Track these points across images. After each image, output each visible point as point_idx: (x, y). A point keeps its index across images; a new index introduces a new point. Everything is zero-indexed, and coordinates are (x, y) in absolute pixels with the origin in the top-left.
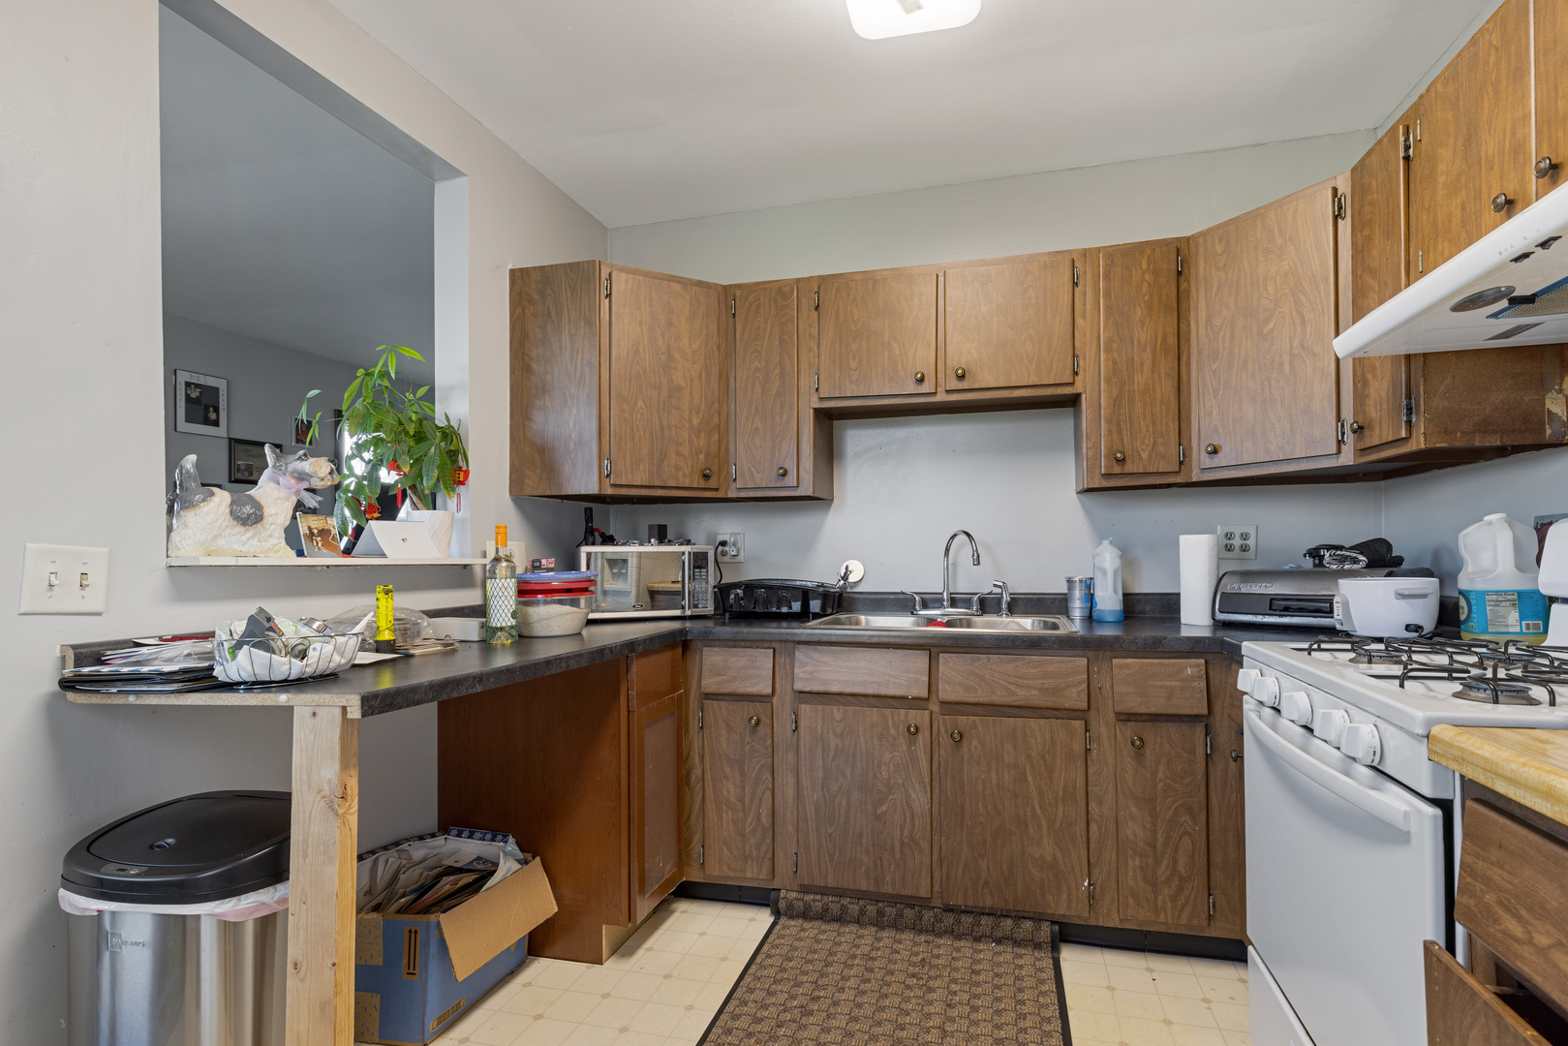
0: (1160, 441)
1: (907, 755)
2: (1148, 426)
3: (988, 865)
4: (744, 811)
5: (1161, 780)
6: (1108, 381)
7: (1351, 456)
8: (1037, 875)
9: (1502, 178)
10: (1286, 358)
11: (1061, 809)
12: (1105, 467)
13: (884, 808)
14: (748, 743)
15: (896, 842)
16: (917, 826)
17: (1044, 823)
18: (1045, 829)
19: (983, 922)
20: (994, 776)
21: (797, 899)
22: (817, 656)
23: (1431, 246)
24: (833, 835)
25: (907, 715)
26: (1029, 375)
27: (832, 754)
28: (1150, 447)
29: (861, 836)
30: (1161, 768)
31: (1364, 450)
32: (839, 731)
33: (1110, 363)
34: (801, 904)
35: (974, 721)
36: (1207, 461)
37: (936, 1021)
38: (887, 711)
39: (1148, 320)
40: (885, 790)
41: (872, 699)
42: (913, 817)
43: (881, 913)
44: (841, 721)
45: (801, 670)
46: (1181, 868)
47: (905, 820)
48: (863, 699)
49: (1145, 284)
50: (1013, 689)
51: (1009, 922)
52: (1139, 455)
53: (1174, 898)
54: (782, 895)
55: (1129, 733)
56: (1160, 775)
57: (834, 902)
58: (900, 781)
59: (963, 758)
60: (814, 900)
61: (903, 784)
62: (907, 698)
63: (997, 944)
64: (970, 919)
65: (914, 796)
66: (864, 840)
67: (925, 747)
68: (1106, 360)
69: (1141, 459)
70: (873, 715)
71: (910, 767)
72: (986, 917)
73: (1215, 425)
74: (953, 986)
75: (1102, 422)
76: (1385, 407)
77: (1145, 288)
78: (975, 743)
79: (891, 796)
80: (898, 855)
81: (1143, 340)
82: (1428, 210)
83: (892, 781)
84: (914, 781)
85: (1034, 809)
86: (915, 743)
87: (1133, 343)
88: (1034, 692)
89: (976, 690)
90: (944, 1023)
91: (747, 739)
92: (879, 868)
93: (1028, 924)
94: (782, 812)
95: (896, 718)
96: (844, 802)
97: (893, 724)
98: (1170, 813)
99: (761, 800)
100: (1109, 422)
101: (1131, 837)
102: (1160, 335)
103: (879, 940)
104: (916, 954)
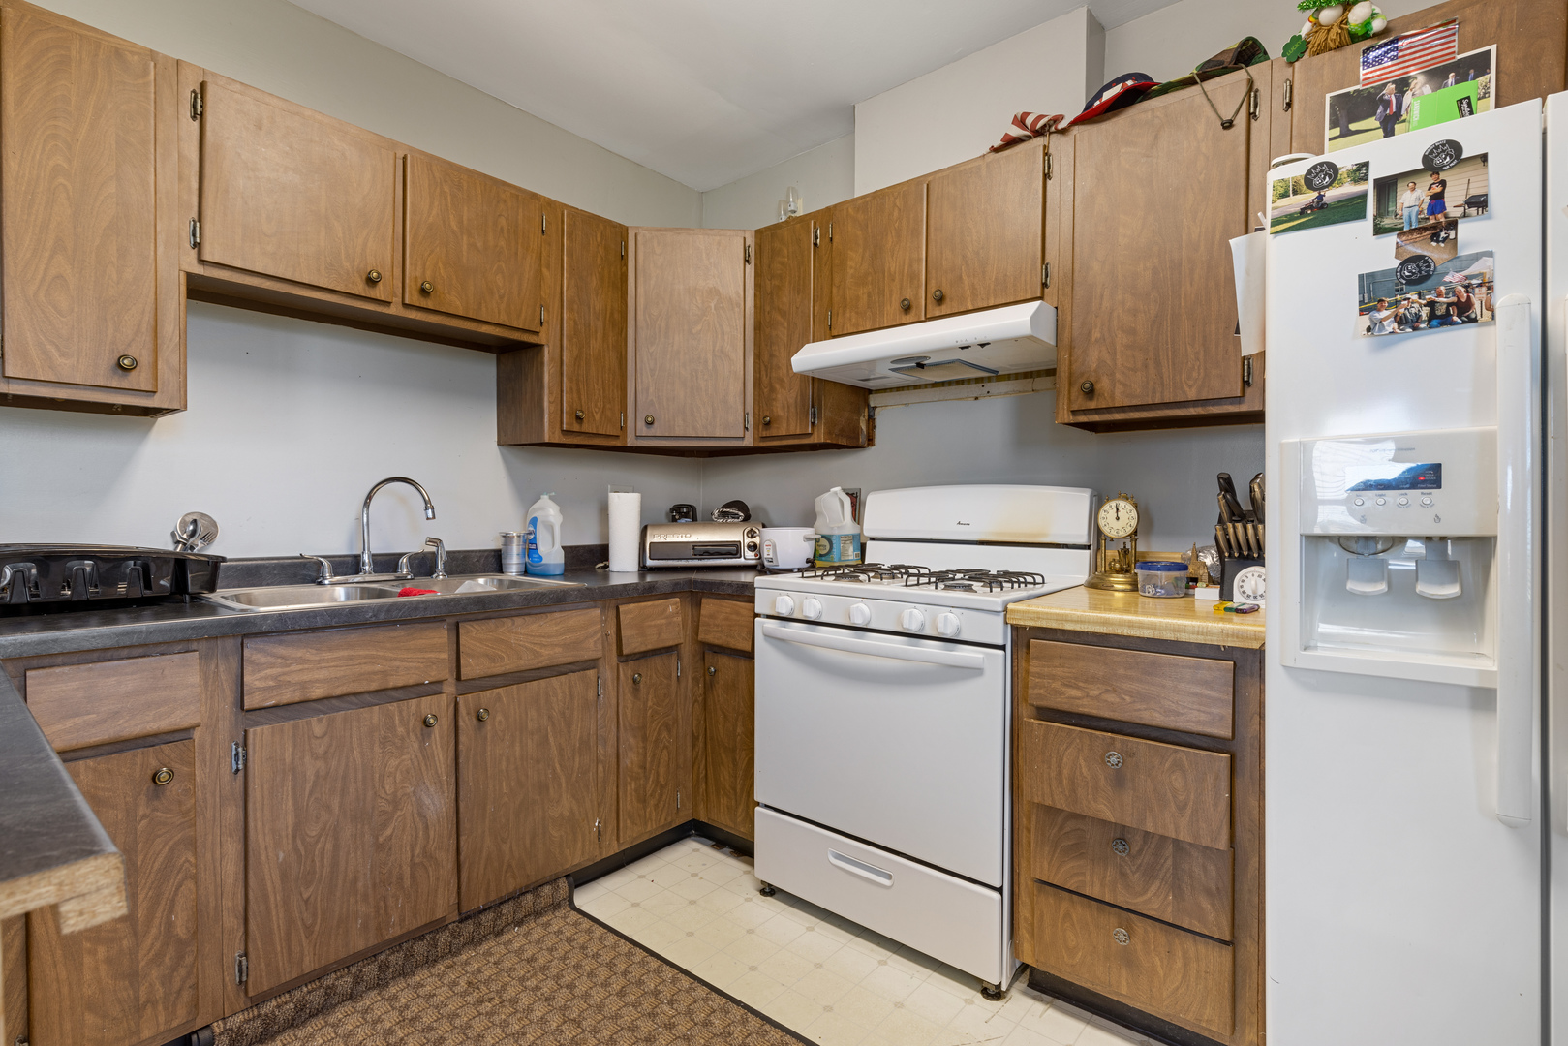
0: (608, 406)
1: (419, 754)
2: (599, 390)
3: (511, 847)
4: (135, 934)
5: (650, 707)
6: (570, 340)
7: (752, 440)
8: (556, 834)
9: (901, 288)
10: (710, 356)
11: (577, 760)
12: (567, 424)
13: (389, 832)
14: (144, 817)
15: (404, 867)
16: (432, 836)
17: (563, 780)
18: (564, 785)
19: (504, 912)
20: (518, 748)
21: (247, 1021)
22: (281, 650)
23: (840, 311)
24: (312, 899)
25: (419, 706)
26: (499, 313)
27: (309, 786)
28: (601, 411)
29: (355, 880)
30: (650, 697)
31: (764, 438)
32: (320, 751)
33: (572, 322)
34: (258, 1022)
35: (498, 694)
36: (643, 430)
37: (554, 1021)
38: (393, 707)
39: (600, 291)
40: (389, 808)
41: (367, 697)
42: (427, 828)
43: (383, 967)
44: (323, 737)
45: (258, 676)
46: (661, 779)
47: (417, 837)
48: (353, 699)
49: (599, 256)
50: (538, 650)
51: (529, 897)
52: (593, 416)
53: (656, 806)
54: (217, 1031)
55: (629, 672)
56: (650, 704)
57: (314, 990)
58: (410, 790)
59: (486, 738)
60: (278, 1007)
61: (414, 792)
62: (423, 684)
63: (520, 926)
64: (490, 916)
65: (427, 801)
66: (360, 885)
67: (441, 738)
68: (569, 318)
69: (594, 420)
70: (374, 715)
71: (424, 768)
72: (506, 905)
73: (652, 400)
74: (528, 983)
75: (565, 379)
76: (793, 409)
77: (599, 259)
78: (499, 717)
79: (399, 813)
80: (407, 882)
81: (597, 308)
82: (838, 287)
83: (399, 794)
84: (428, 783)
85: (554, 770)
86: (429, 736)
87: (589, 308)
88: (558, 650)
89: (502, 658)
90: (563, 1015)
91: (142, 810)
92: (382, 912)
93: (547, 889)
94: (212, 904)
95: (404, 713)
96: (329, 846)
97: (401, 720)
98: (655, 734)
99: (173, 901)
100: (570, 379)
101: (629, 765)
102: (609, 307)
103: (394, 998)
104: (455, 983)
